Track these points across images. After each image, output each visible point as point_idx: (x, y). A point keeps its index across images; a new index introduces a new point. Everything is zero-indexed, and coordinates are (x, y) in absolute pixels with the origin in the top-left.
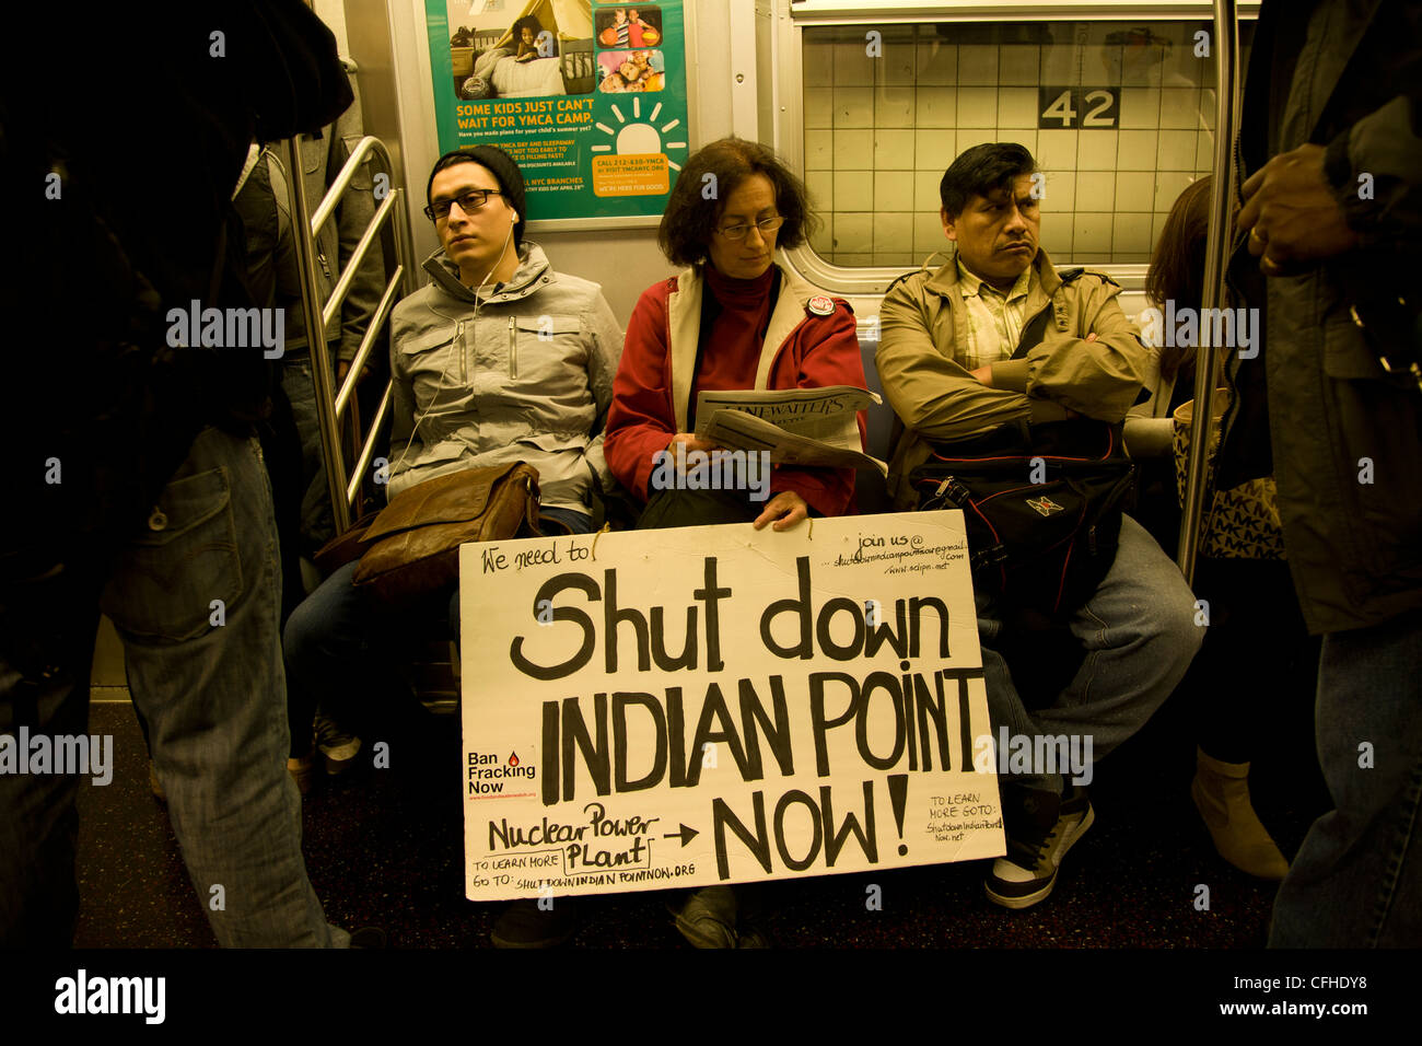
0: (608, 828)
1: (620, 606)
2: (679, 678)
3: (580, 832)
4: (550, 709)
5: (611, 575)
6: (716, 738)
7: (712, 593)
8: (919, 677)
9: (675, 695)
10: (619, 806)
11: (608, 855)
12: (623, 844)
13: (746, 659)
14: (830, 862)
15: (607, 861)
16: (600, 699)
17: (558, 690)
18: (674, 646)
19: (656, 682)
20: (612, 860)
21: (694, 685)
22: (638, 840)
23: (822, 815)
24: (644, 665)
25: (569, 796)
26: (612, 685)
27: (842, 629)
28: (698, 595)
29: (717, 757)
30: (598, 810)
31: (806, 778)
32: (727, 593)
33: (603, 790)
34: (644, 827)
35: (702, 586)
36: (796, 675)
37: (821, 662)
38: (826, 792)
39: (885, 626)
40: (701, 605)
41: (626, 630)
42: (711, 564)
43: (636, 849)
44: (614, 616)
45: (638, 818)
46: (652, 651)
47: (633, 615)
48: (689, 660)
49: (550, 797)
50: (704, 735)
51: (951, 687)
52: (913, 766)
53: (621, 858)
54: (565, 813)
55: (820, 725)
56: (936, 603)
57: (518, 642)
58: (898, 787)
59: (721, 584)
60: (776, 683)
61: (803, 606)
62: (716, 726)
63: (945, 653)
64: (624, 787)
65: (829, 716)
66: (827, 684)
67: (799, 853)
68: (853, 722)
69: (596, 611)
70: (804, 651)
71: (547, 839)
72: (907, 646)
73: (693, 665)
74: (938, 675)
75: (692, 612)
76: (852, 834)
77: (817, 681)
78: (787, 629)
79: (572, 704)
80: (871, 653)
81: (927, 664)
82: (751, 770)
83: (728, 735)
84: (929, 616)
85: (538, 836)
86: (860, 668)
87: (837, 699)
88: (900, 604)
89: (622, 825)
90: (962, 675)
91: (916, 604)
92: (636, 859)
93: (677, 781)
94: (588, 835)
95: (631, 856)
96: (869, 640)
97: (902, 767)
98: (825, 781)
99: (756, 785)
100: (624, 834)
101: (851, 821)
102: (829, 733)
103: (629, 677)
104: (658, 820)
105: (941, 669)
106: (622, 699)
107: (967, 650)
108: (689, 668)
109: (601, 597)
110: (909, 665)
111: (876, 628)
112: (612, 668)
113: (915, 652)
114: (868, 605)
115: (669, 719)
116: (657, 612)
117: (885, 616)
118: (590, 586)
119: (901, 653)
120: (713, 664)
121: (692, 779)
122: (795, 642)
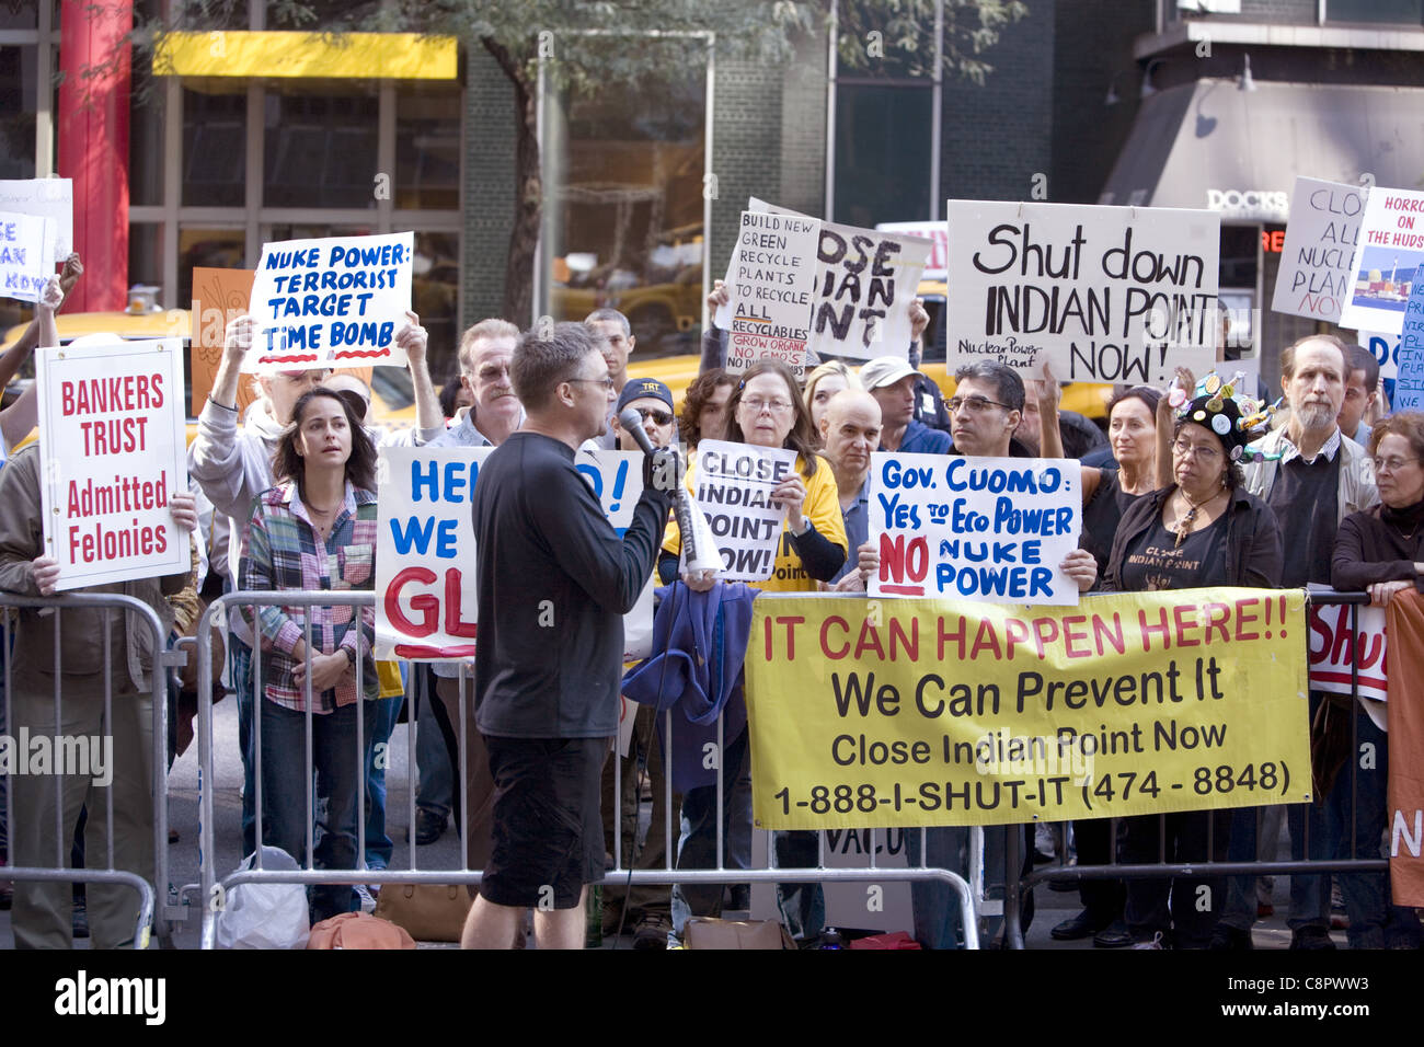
0: (1017, 350)
1: (1030, 244)
2: (1059, 281)
3: (1003, 350)
4: (992, 291)
5: (1027, 227)
6: (1073, 314)
7: (1078, 241)
8: (1182, 296)
9: (1056, 290)
10: (1023, 340)
12: (1025, 358)
13: (1090, 276)
14: (1125, 377)
16: (1017, 288)
17: (997, 281)
18: (1057, 267)
19: (1047, 284)
21: (1066, 286)
22: (1032, 356)
23: (1122, 356)
24: (1041, 274)
25: (999, 332)
26: (1023, 282)
27: (1145, 266)
28: (1072, 241)
29: (1073, 323)
30: (1013, 340)
31: (1116, 336)
32: (1084, 242)
33: (1016, 329)
34: (1035, 351)
35: (1074, 237)
36: (1119, 289)
37: (1131, 282)
38: (1127, 347)
39: (1168, 269)
40: (1073, 247)
41: (1033, 255)
42: (1079, 228)
43: (1031, 361)
44: (1027, 249)
45: (1033, 347)
46: (1044, 267)
47: (1037, 248)
48: (1064, 273)
49: (990, 331)
50: (1067, 313)
51: (1199, 301)
52: (1173, 338)
53: (1023, 364)
54: (996, 340)
55: (1128, 314)
56: (1199, 260)
57: (977, 255)
58: (1164, 350)
59: (1083, 238)
60: (1107, 291)
61: (1126, 252)
62: (1074, 308)
63: (1198, 285)
64: (1026, 331)
65: (1132, 310)
66: (1134, 294)
67: (1109, 374)
68: (1144, 314)
69: (1018, 241)
70: (1124, 276)
71: (988, 351)
72: (1178, 278)
73: (1066, 276)
74: (1193, 297)
75: (1068, 249)
76: (1136, 366)
77: (1130, 291)
78: (1116, 262)
79: (1003, 290)
80: (1158, 280)
81: (1188, 290)
82: (1090, 331)
83: (1080, 313)
84: (1193, 266)
85: (983, 349)
86: (1152, 288)
87: (1138, 301)
88: (1178, 257)
89: (1025, 349)
90: (1205, 297)
91: (1187, 258)
93: (1052, 330)
94: (1007, 352)
96: (1158, 274)
97: (1167, 339)
98: (1126, 341)
99: (1092, 338)
100: (1025, 353)
101: (1137, 361)
102: (1131, 318)
103: (1032, 278)
104: (1042, 348)
105: (1195, 294)
106: (1027, 289)
107: (1210, 285)
108: (1064, 277)
109: (1021, 236)
110: (1178, 289)
111: (1164, 268)
112: (1024, 273)
113: (1182, 283)
114: (1161, 256)
115: (1051, 302)
116: (1049, 247)
117: (1169, 262)
118: (1016, 231)
119: (1175, 283)
120: (1076, 277)
121: (1060, 331)
122: (1120, 271)
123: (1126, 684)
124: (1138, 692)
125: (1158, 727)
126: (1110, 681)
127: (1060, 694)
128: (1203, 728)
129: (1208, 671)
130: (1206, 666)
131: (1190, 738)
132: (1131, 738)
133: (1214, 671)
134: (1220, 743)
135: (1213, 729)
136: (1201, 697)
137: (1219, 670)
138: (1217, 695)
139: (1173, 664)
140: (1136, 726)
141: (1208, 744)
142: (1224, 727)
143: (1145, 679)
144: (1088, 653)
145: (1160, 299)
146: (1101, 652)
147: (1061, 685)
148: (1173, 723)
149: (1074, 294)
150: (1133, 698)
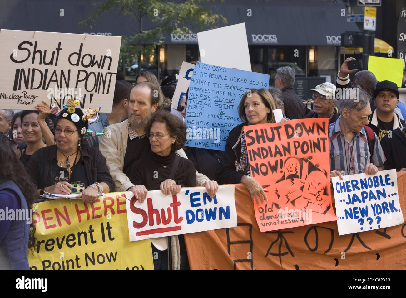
0: (27, 97)
1: (37, 50)
2: (49, 67)
3: (21, 97)
4: (18, 70)
5: (36, 42)
6: (53, 81)
7: (59, 49)
8: (102, 73)
9: (47, 71)
10: (30, 92)
11: (26, 102)
12: (30, 100)
13: (63, 64)
15: (26, 104)
16: (29, 70)
17: (20, 66)
18: (48, 60)
19: (43, 68)
20: (27, 103)
21: (51, 69)
22: (33, 100)
24: (40, 63)
25: (19, 89)
26: (32, 67)
27: (87, 61)
28: (56, 49)
30: (25, 93)
32: (61, 49)
33: (27, 88)
34: (35, 98)
35: (57, 48)
36: (75, 70)
37: (80, 67)
39: (97, 62)
40: (56, 51)
41: (38, 55)
42: (60, 43)
43: (32, 102)
44: (35, 52)
45: (34, 96)
46: (43, 61)
47: (40, 52)
48: (51, 63)
49: (15, 89)
50: (51, 80)
51: (109, 75)
52: (96, 91)
53: (29, 103)
54: (18, 93)
55: (78, 81)
56: (110, 58)
57: (12, 54)
58: (92, 95)
59: (61, 48)
60: (69, 71)
61: (79, 54)
62: (54, 78)
63: (109, 69)
64: (32, 89)
65: (79, 79)
66: (81, 72)
68: (85, 81)
69: (32, 49)
70: (77, 64)
71: (13, 98)
72: (101, 66)
73: (52, 64)
74: (106, 73)
75: (54, 53)
77: (79, 71)
78: (74, 59)
79: (23, 70)
80: (92, 66)
81: (104, 71)
83: (57, 81)
84: (108, 60)
85: (11, 97)
86: (89, 70)
87: (83, 75)
88: (102, 57)
89: (30, 97)
90: (111, 74)
91: (105, 57)
92: (32, 104)
93: (43, 88)
95: (31, 103)
96: (92, 64)
97: (93, 92)
100: (30, 98)
102: (79, 83)
103: (37, 65)
104: (38, 96)
105: (107, 72)
106: (34, 70)
107: (114, 68)
108: (51, 65)
109: (33, 47)
110: (100, 70)
111: (95, 61)
112: (33, 63)
113: (102, 68)
114: (94, 56)
115: (44, 76)
116: (45, 52)
117: (98, 59)
118: (31, 44)
119: (99, 68)
120: (56, 65)
121: (47, 89)
122: (76, 62)
123: (71, 238)
124: (76, 241)
125: (87, 256)
126: (64, 237)
127: (43, 245)
128: (106, 254)
129: (107, 228)
130: (105, 226)
131: (101, 259)
132: (75, 262)
133: (109, 228)
134: (114, 260)
135: (112, 254)
136: (104, 240)
137: (111, 228)
138: (111, 239)
139: (91, 227)
140: (77, 256)
141: (110, 261)
142: (116, 253)
143: (79, 235)
144: (54, 226)
145: (92, 74)
146: (60, 225)
147: (43, 241)
148: (93, 253)
149: (55, 72)
150: (75, 244)
